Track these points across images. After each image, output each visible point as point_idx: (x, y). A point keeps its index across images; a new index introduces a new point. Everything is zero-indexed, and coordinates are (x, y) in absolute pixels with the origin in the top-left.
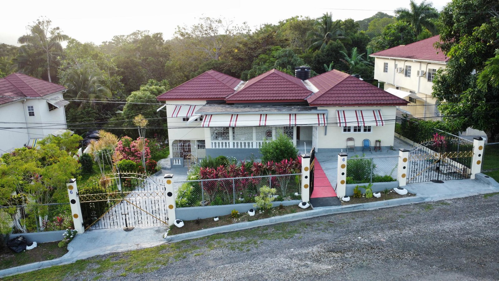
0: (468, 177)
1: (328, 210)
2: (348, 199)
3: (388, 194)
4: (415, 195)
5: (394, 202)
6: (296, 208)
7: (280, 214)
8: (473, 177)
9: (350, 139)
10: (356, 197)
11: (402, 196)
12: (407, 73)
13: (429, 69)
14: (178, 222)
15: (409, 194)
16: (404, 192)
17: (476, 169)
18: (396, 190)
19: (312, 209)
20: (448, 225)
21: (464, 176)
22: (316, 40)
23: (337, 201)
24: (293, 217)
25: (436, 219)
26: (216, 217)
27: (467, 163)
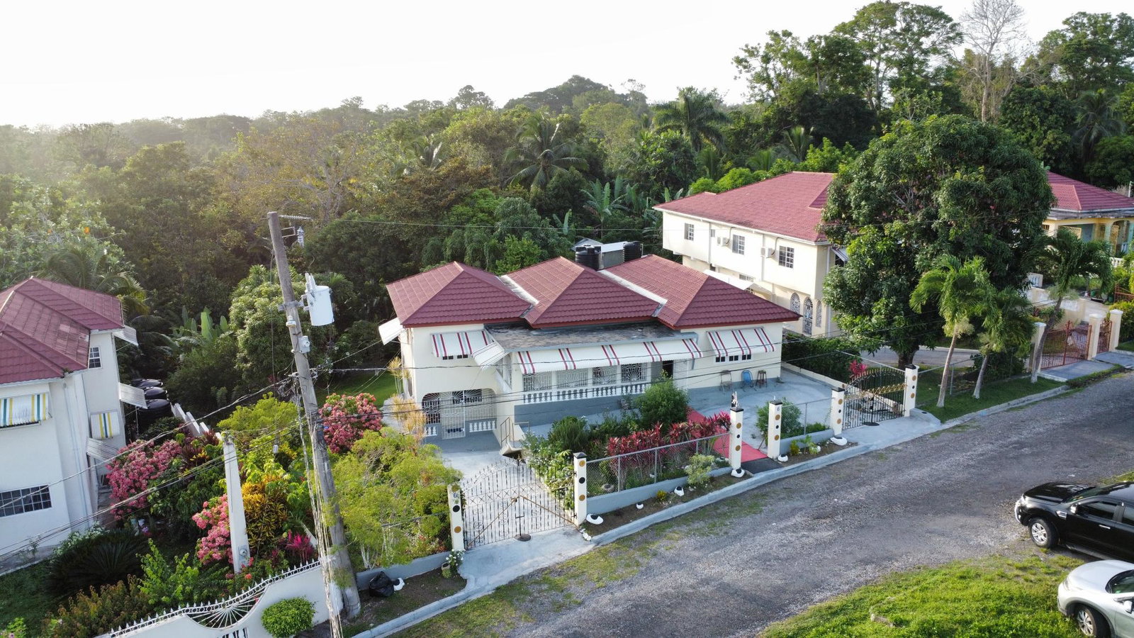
0: (900, 415)
1: (770, 476)
2: (785, 459)
3: (828, 447)
4: (856, 444)
5: (837, 456)
6: (729, 479)
7: (716, 488)
8: (907, 414)
9: (726, 372)
10: (793, 454)
11: (842, 447)
12: (737, 246)
13: (781, 247)
14: (594, 517)
15: (850, 444)
16: (843, 442)
17: (909, 403)
18: (833, 439)
19: (750, 477)
20: (915, 474)
21: (897, 414)
22: (522, 165)
23: (773, 464)
24: (734, 489)
25: (898, 469)
26: (639, 504)
27: (898, 397)
